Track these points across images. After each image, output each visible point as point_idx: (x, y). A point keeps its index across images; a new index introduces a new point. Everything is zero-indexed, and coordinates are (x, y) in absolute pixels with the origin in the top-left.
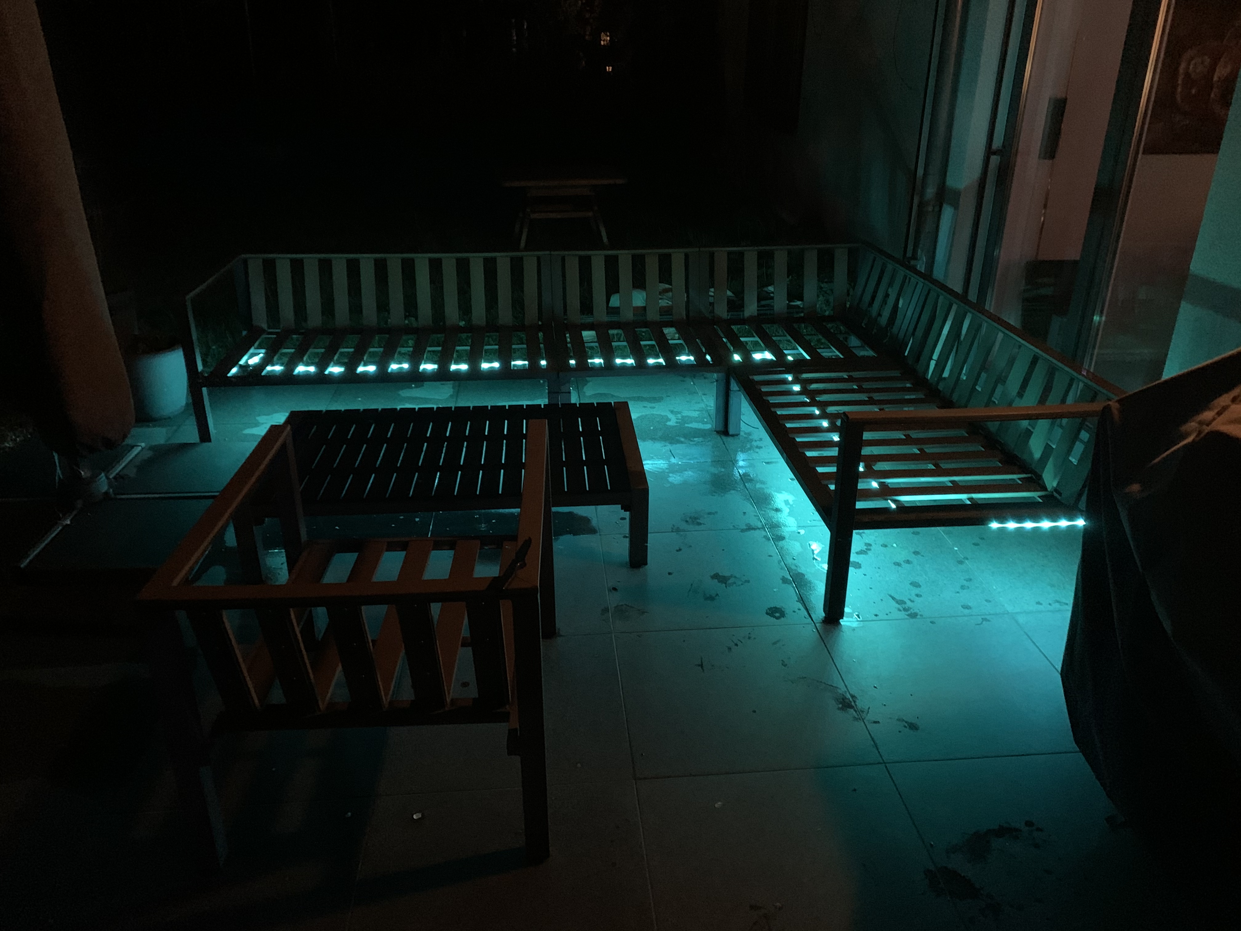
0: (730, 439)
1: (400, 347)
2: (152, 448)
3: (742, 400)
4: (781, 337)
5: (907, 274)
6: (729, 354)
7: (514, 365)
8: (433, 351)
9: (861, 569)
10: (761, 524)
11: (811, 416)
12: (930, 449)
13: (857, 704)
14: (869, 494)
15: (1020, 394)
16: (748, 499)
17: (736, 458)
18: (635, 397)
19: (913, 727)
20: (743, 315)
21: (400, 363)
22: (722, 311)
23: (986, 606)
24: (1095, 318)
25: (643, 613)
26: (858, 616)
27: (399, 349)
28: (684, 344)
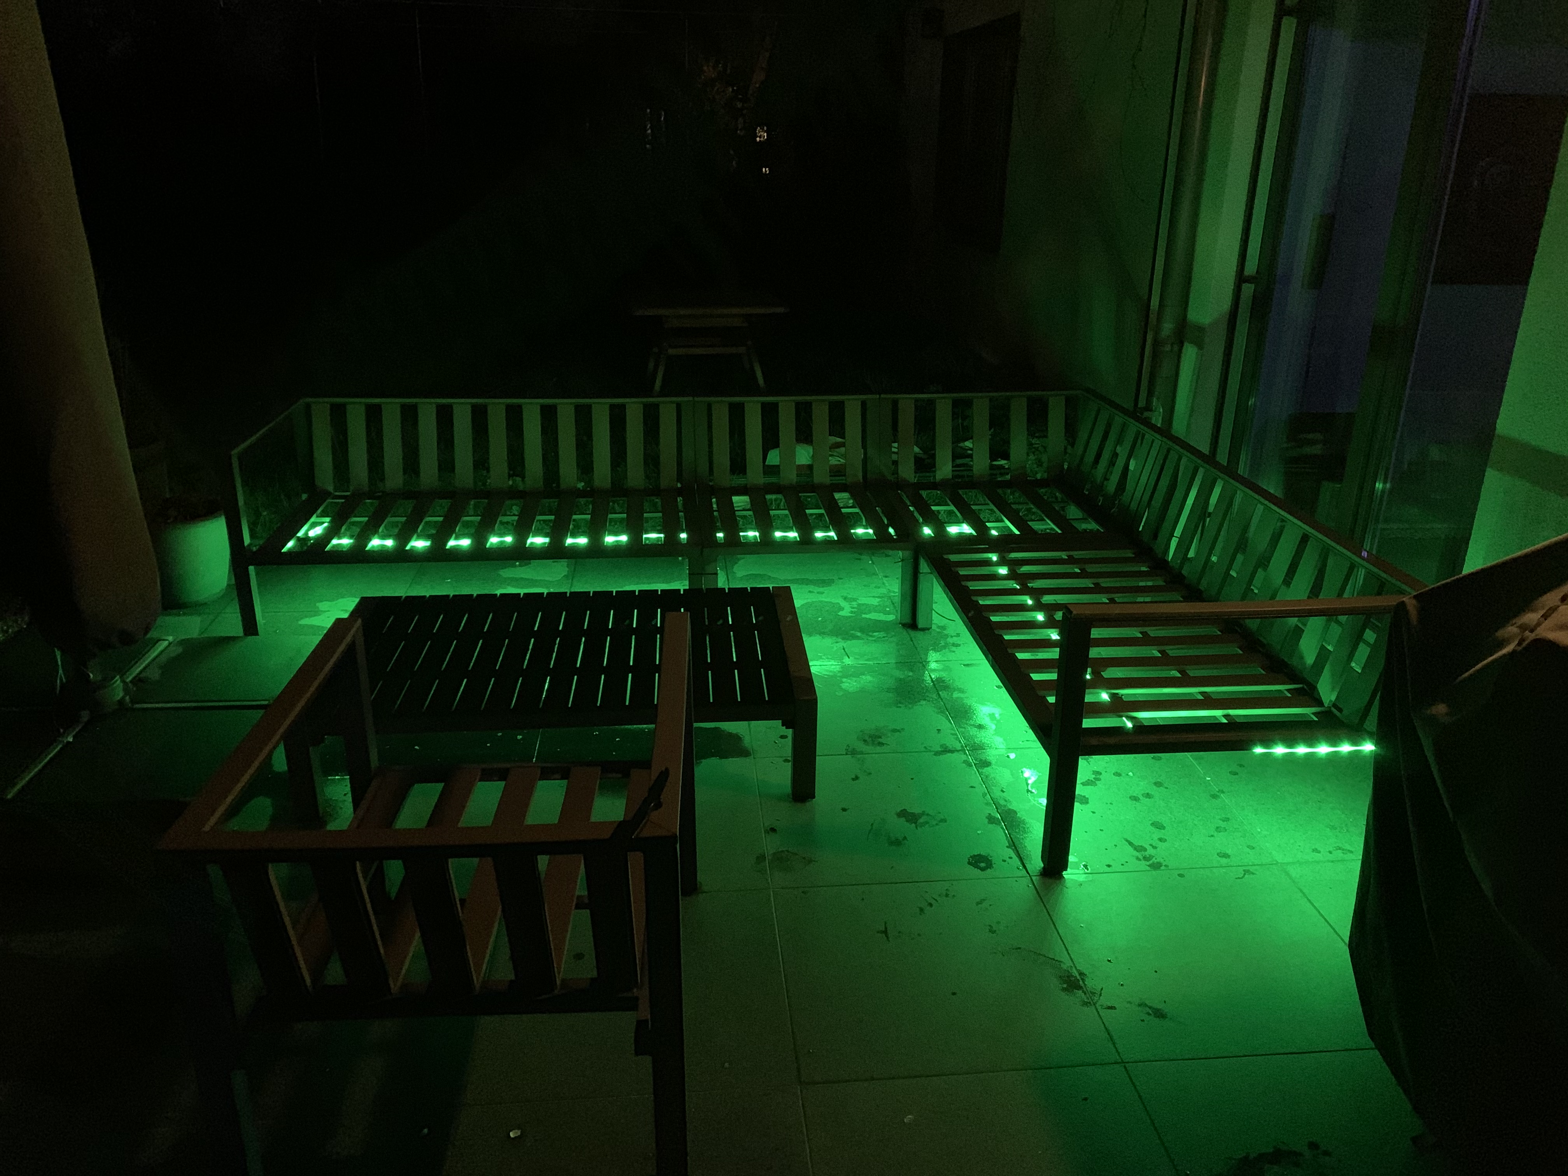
0: (919, 635)
1: (502, 515)
2: (182, 642)
3: (934, 584)
4: (985, 508)
5: (1140, 430)
6: (918, 526)
7: (647, 539)
8: (544, 521)
9: (1088, 805)
10: (960, 745)
11: (1022, 608)
12: (1173, 651)
13: (1086, 983)
14: (1098, 709)
15: (1288, 581)
16: (942, 712)
17: (927, 659)
18: (798, 579)
19: (1159, 1014)
20: (935, 476)
21: (501, 535)
22: (908, 472)
23: (1249, 853)
24: (1377, 485)
25: (810, 861)
26: (1086, 866)
27: (501, 518)
28: (861, 513)
